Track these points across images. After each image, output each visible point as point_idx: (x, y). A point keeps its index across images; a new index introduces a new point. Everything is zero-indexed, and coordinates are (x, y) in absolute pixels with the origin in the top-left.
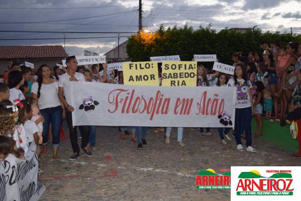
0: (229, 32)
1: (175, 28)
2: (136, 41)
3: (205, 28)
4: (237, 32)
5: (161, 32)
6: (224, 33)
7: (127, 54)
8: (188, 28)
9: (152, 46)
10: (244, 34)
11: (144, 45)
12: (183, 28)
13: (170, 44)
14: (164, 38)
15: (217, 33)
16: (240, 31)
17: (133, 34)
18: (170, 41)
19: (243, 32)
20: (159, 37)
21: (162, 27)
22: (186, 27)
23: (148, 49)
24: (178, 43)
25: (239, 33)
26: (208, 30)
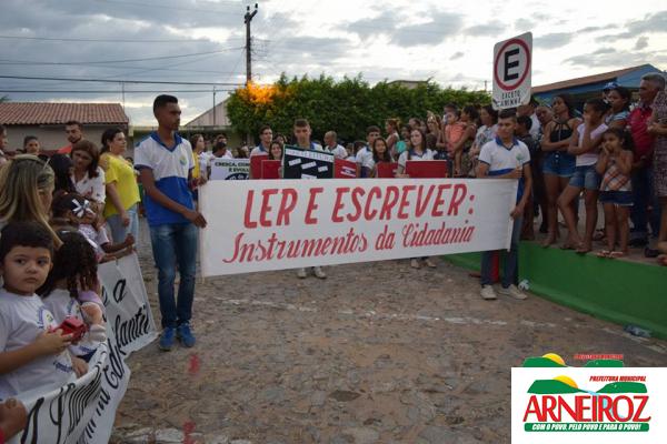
0: (391, 87)
1: (304, 79)
2: (241, 98)
3: (352, 79)
4: (402, 86)
5: (282, 84)
6: (382, 87)
7: (228, 120)
8: (326, 78)
9: (267, 107)
10: (413, 91)
11: (254, 106)
12: (318, 78)
13: (296, 104)
14: (287, 94)
15: (371, 87)
16: (406, 85)
17: (237, 87)
18: (297, 100)
19: (413, 87)
20: (278, 93)
21: (283, 77)
22: (322, 77)
23: (261, 111)
24: (310, 102)
25: (405, 89)
26: (356, 83)
